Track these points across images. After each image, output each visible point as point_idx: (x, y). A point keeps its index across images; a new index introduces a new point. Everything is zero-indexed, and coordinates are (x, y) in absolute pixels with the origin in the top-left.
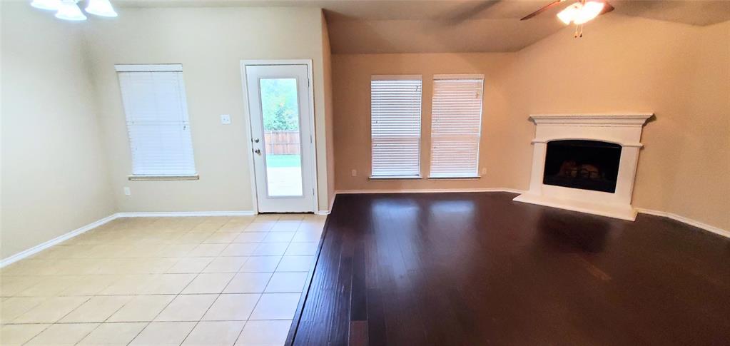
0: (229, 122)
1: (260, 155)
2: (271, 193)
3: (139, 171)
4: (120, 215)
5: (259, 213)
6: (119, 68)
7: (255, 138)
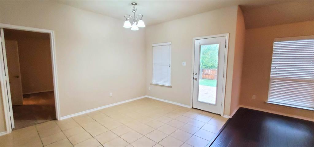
0: (185, 65)
1: (196, 80)
2: (200, 100)
3: (154, 82)
4: (147, 96)
5: (193, 108)
6: (153, 45)
7: (195, 73)
